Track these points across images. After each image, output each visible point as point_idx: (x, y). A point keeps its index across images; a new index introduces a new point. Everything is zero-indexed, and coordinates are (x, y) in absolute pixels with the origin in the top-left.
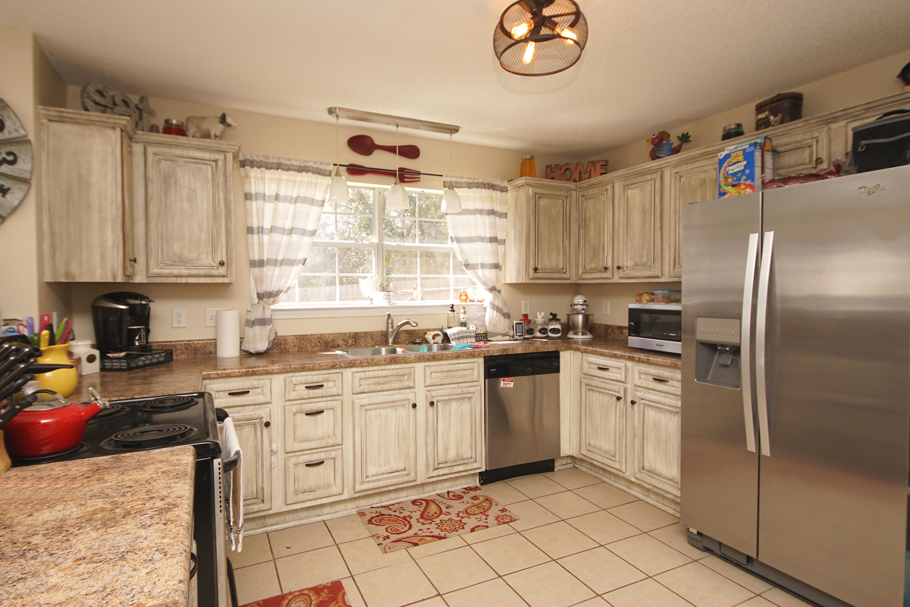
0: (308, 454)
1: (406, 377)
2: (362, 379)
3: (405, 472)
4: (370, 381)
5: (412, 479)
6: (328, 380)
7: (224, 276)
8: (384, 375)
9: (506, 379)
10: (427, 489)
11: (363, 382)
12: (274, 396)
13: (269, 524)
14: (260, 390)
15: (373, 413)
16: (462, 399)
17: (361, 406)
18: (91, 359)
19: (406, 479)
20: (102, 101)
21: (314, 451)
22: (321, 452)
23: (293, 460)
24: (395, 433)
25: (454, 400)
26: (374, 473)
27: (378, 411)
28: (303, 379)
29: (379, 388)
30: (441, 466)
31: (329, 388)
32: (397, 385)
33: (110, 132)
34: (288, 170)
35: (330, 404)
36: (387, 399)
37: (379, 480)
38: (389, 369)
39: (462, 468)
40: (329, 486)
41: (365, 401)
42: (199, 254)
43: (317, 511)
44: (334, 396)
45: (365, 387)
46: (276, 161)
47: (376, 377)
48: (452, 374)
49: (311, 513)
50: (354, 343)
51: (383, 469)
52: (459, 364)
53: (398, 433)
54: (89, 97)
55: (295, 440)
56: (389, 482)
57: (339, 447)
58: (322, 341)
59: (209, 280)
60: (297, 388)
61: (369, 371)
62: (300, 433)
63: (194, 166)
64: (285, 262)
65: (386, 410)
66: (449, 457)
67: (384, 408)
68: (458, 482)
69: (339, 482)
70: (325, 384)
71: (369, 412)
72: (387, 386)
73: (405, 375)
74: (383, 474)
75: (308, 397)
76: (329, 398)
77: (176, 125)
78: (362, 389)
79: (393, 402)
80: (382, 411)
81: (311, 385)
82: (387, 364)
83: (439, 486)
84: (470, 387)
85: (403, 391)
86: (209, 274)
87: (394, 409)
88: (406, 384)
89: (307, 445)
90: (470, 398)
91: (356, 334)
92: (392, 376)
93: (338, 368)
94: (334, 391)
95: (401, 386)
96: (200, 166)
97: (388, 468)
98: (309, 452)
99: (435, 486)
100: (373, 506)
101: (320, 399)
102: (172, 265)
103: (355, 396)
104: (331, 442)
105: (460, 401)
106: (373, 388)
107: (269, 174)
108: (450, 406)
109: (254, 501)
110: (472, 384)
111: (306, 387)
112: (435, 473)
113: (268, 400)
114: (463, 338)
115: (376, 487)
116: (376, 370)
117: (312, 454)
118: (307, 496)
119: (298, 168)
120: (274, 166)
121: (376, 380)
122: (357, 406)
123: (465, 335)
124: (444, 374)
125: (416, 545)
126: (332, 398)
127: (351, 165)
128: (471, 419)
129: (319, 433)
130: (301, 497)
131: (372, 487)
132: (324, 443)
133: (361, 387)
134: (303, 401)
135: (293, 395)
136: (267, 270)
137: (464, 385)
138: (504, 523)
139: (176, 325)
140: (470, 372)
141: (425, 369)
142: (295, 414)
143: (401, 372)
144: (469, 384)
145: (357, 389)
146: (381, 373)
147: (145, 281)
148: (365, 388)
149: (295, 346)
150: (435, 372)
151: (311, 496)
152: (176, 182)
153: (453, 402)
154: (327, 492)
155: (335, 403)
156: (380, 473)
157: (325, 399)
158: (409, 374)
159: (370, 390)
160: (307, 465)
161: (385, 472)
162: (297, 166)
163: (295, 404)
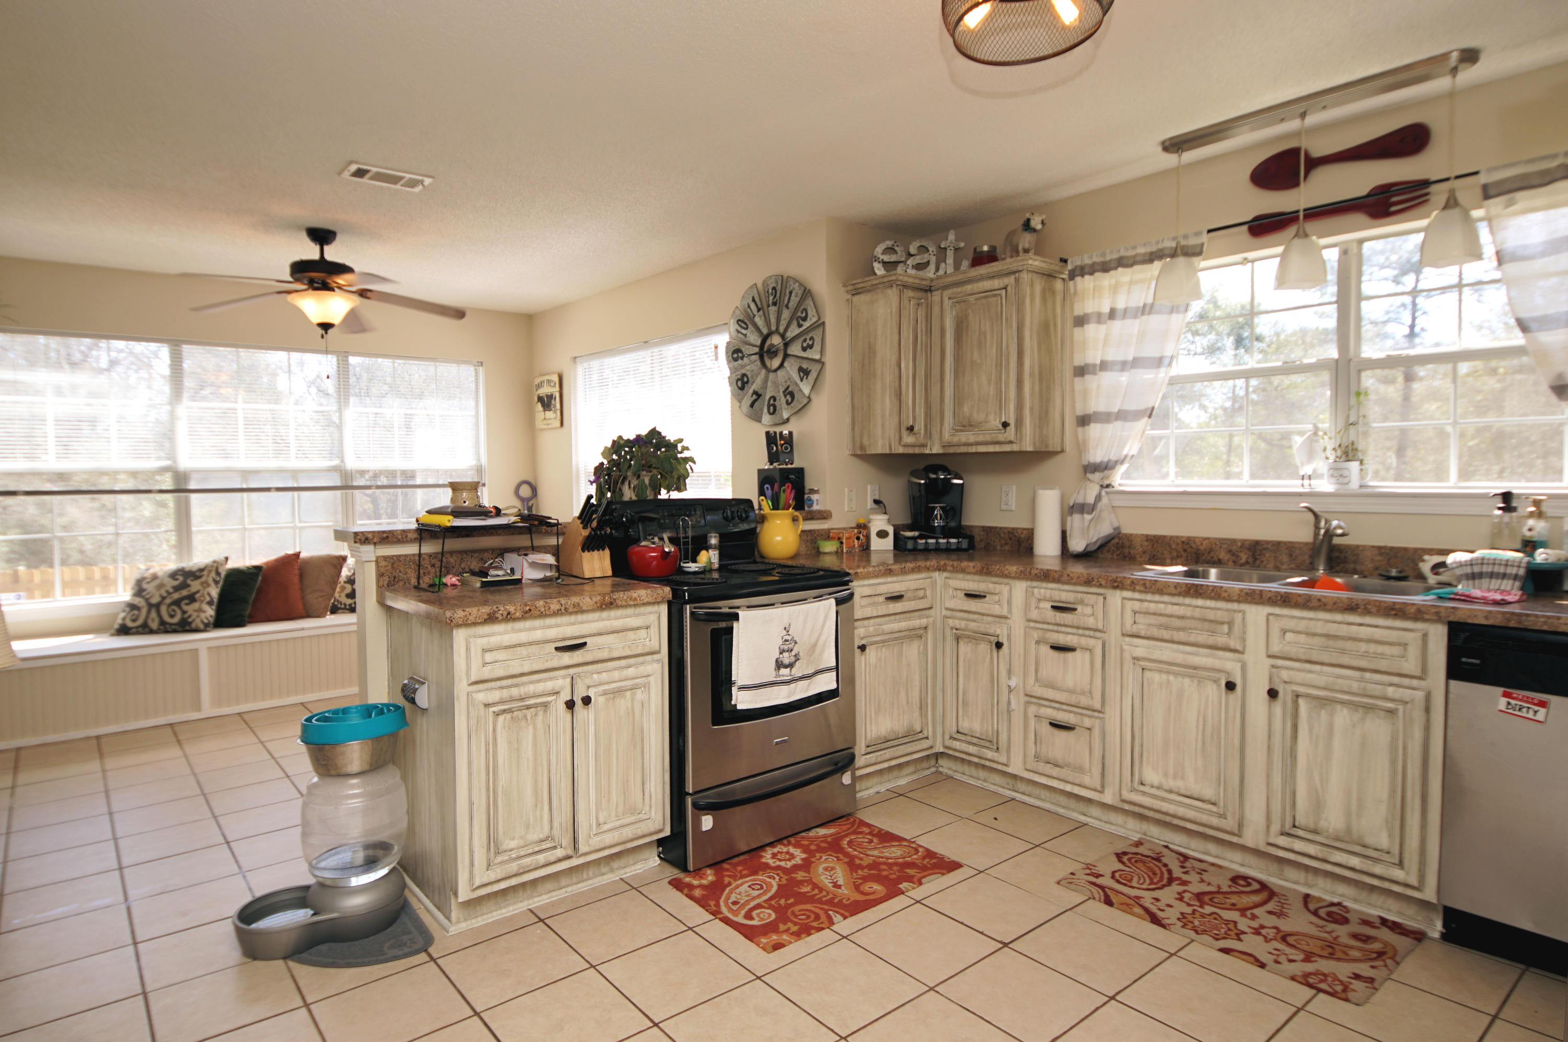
0: (1054, 708)
1: (1225, 628)
2: (1140, 613)
3: (1214, 809)
4: (1153, 620)
5: (1229, 829)
6: (1082, 602)
7: (1011, 442)
8: (1177, 613)
9: (1516, 692)
10: (1291, 873)
11: (1140, 618)
12: (1014, 610)
13: (1021, 790)
14: (996, 598)
15: (1156, 677)
16: (1368, 708)
17: (1134, 658)
18: (882, 534)
19: (1215, 821)
20: (893, 258)
21: (1064, 707)
22: (1070, 712)
23: (1032, 710)
24: (1197, 727)
25: (1343, 703)
26: (1156, 783)
27: (1164, 676)
28: (1048, 594)
29: (1166, 634)
30: (1300, 833)
31: (1086, 615)
32: (1202, 638)
33: (889, 291)
34: (1132, 265)
35: (1084, 641)
36: (1179, 658)
37: (1163, 799)
38: (1189, 605)
39: (1355, 862)
40: (1080, 769)
41: (1139, 652)
42: (987, 415)
43: (1082, 806)
44: (1090, 629)
45: (1140, 626)
46: (1115, 256)
47: (1161, 615)
48: (1341, 644)
49: (1073, 804)
50: (1251, 560)
51: (1171, 783)
52: (1361, 625)
53: (1204, 730)
54: (877, 259)
55: (1037, 680)
56: (1181, 811)
57: (1101, 715)
58: (1189, 550)
59: (997, 448)
60: (1042, 605)
61: (1150, 601)
62: (1044, 673)
63: (984, 301)
64: (1122, 415)
65: (1180, 679)
66: (1323, 824)
67: (1176, 674)
68: (1375, 898)
69: (1096, 771)
70: (1079, 608)
71: (1148, 674)
72: (1181, 636)
73: (1222, 623)
74: (1171, 791)
75: (1053, 621)
76: (1087, 633)
77: (988, 252)
78: (1135, 629)
79: (1195, 668)
80: (1172, 678)
81: (1060, 605)
82: (1179, 594)
83: (1321, 882)
84: (1391, 685)
85: (1221, 653)
86: (996, 440)
87: (1196, 682)
88: (1221, 640)
89: (1050, 694)
90: (1391, 712)
91: (1257, 543)
92: (1192, 618)
93: (1095, 586)
94: (1090, 622)
95: (1211, 641)
96: (990, 300)
97: (1178, 784)
98: (1057, 705)
99: (1310, 877)
100: (1171, 846)
101: (1074, 631)
102: (961, 431)
103: (1128, 639)
104: (1084, 701)
105: (1361, 710)
106: (1155, 632)
107: (1105, 280)
108: (1332, 715)
109: (988, 744)
110: (1406, 681)
111: (1052, 607)
112: (1283, 841)
113: (1005, 613)
114: (1480, 575)
115: (1155, 807)
116: (1163, 602)
117: (1058, 709)
118: (1049, 769)
119: (1147, 258)
120: (1113, 265)
121: (1163, 620)
122: (1127, 656)
123: (1486, 569)
124: (1317, 641)
125: (1108, 902)
126: (1092, 633)
127: (1256, 219)
128: (1393, 762)
129: (1070, 682)
130: (1042, 767)
131: (1148, 805)
132: (1073, 699)
133: (1135, 626)
134: (1051, 627)
135: (1034, 614)
136: (1094, 429)
137: (1378, 677)
138: (1311, 986)
139: (1004, 507)
140: (1396, 650)
141: (1268, 620)
142: (1038, 642)
143: (1211, 615)
144: (1396, 680)
145: (1128, 627)
146: (1170, 609)
147: (941, 451)
148: (1141, 629)
149: (1144, 552)
150: (1294, 632)
151: (1055, 772)
152: (967, 327)
153: (1339, 707)
154: (1078, 778)
155: (1091, 642)
156: (1166, 787)
157: (1081, 632)
158: (1230, 624)
159: (1149, 634)
160: (1051, 724)
161: (1176, 790)
162: (1145, 254)
163: (1037, 628)
